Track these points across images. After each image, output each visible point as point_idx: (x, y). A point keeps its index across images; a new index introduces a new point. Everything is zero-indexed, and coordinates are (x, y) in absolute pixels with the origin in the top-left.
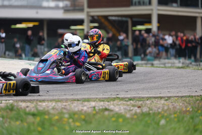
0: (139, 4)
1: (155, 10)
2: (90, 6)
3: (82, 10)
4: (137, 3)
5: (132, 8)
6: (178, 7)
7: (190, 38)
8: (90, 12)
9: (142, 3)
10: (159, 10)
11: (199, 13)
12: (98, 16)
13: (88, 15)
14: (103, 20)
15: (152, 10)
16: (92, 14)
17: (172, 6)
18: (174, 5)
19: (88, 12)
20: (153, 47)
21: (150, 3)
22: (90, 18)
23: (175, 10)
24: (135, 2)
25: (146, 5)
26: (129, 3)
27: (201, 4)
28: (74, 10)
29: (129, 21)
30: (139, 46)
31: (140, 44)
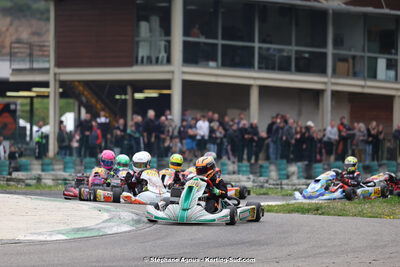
0: (150, 61)
1: (179, 72)
2: (59, 64)
3: (46, 71)
4: (145, 60)
5: (135, 68)
6: (217, 67)
8: (60, 74)
9: (154, 60)
10: (184, 73)
11: (255, 78)
12: (73, 82)
13: (55, 80)
14: (81, 88)
15: (173, 72)
16: (64, 78)
17: (207, 67)
18: (212, 64)
19: (55, 74)
20: (177, 140)
21: (169, 61)
22: (57, 83)
23: (212, 73)
24: (143, 58)
25: (162, 64)
26: (132, 60)
27: (259, 63)
28: (31, 70)
29: (129, 90)
30: (153, 139)
31: (154, 135)
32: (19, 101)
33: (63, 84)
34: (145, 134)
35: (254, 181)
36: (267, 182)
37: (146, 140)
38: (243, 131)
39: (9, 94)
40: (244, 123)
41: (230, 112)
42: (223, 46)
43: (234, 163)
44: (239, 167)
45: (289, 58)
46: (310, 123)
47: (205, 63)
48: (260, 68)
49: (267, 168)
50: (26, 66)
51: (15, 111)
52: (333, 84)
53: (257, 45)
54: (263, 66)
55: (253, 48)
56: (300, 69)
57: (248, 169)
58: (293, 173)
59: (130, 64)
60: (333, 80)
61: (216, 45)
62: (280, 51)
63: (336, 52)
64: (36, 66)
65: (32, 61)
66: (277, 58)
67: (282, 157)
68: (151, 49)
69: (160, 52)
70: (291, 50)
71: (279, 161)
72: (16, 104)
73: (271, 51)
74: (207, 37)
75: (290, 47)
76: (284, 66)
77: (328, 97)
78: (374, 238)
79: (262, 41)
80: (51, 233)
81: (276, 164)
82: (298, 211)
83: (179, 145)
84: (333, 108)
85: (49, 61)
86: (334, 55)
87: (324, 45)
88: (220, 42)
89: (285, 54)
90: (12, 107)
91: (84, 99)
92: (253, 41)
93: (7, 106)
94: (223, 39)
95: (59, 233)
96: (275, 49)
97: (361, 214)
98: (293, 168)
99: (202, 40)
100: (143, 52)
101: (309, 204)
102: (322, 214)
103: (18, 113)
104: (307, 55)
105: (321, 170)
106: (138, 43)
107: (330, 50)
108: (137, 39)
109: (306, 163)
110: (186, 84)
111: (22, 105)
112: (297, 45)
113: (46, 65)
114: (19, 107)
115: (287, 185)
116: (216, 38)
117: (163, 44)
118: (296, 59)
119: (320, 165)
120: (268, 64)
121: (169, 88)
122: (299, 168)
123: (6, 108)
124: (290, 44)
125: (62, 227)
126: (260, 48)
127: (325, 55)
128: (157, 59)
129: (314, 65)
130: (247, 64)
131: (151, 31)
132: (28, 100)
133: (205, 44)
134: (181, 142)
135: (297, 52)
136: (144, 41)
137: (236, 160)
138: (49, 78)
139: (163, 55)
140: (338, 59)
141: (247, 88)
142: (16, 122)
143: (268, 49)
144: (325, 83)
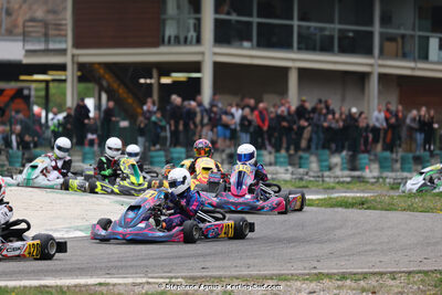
0: (177, 41)
1: (209, 53)
2: (77, 45)
3: (63, 52)
4: (172, 39)
5: (162, 49)
6: (252, 48)
7: (279, 112)
8: (78, 55)
9: (182, 40)
10: (215, 54)
11: (293, 60)
12: (92, 64)
13: (73, 63)
14: (102, 71)
15: (203, 53)
16: (83, 59)
17: (241, 47)
18: (246, 44)
19: (73, 56)
20: (208, 128)
21: (198, 41)
22: (75, 66)
23: (245, 54)
24: (170, 37)
25: (191, 44)
26: (158, 40)
27: (299, 43)
28: (47, 52)
29: (155, 73)
30: (181, 127)
31: (181, 123)
32: (34, 86)
33: (82, 67)
34: (172, 122)
35: (292, 174)
36: (307, 174)
37: (173, 128)
38: (280, 118)
39: (22, 78)
40: (282, 110)
41: (266, 97)
42: (259, 24)
43: (270, 153)
44: (276, 158)
45: (332, 37)
46: (354, 110)
47: (238, 43)
48: (299, 49)
49: (307, 158)
50: (41, 46)
51: (28, 97)
52: (380, 66)
53: (296, 23)
54: (303, 46)
55: (292, 26)
56: (344, 50)
57: (286, 160)
58: (336, 165)
59: (156, 45)
60: (381, 62)
61: (250, 24)
62: (322, 29)
63: (384, 30)
64: (52, 46)
65: (47, 42)
66: (318, 37)
67: (324, 147)
68: (178, 27)
69: (188, 31)
70: (334, 29)
71: (320, 151)
72: (29, 89)
73: (312, 30)
74: (239, 15)
75: (332, 26)
76: (325, 47)
77: (374, 81)
78: (425, 234)
79: (301, 18)
80: (69, 229)
81: (317, 155)
82: (341, 206)
83: (210, 133)
84: (380, 92)
85: (66, 41)
86: (381, 34)
87: (371, 23)
88: (255, 20)
89: (327, 33)
90: (26, 92)
91: (105, 83)
92: (292, 19)
93: (20, 91)
94: (259, 16)
95: (77, 229)
96: (316, 28)
97: (410, 208)
98: (336, 159)
99: (234, 17)
100: (170, 31)
101: (353, 198)
102: (368, 208)
103: (32, 99)
104: (351, 34)
105: (366, 161)
106: (164, 21)
107: (377, 29)
108: (163, 17)
109: (350, 153)
110: (218, 66)
111: (36, 90)
112: (340, 23)
113: (63, 46)
114: (33, 93)
115: (330, 177)
116: (250, 15)
117: (192, 22)
118: (340, 39)
119: (366, 155)
120: (308, 44)
121: (199, 71)
122: (342, 159)
123: (19, 93)
124: (332, 22)
125: (80, 223)
126: (299, 26)
127: (371, 34)
128: (186, 38)
129: (359, 45)
130: (285, 44)
131: (179, 7)
132: (43, 85)
133: (238, 22)
134: (212, 130)
135: (340, 30)
136: (172, 18)
137: (273, 150)
138: (67, 60)
139: (192, 34)
140: (386, 38)
141: (285, 70)
142: (29, 108)
143: (309, 28)
144: (371, 65)
